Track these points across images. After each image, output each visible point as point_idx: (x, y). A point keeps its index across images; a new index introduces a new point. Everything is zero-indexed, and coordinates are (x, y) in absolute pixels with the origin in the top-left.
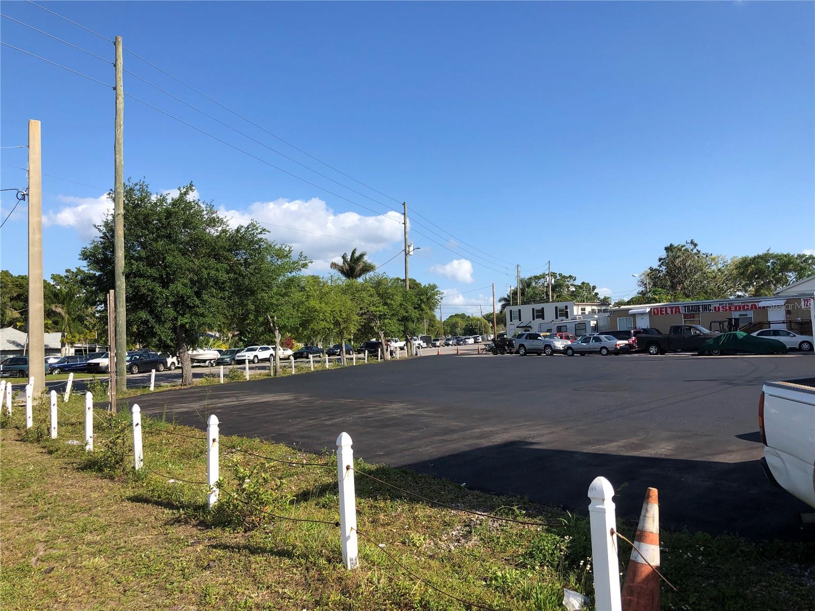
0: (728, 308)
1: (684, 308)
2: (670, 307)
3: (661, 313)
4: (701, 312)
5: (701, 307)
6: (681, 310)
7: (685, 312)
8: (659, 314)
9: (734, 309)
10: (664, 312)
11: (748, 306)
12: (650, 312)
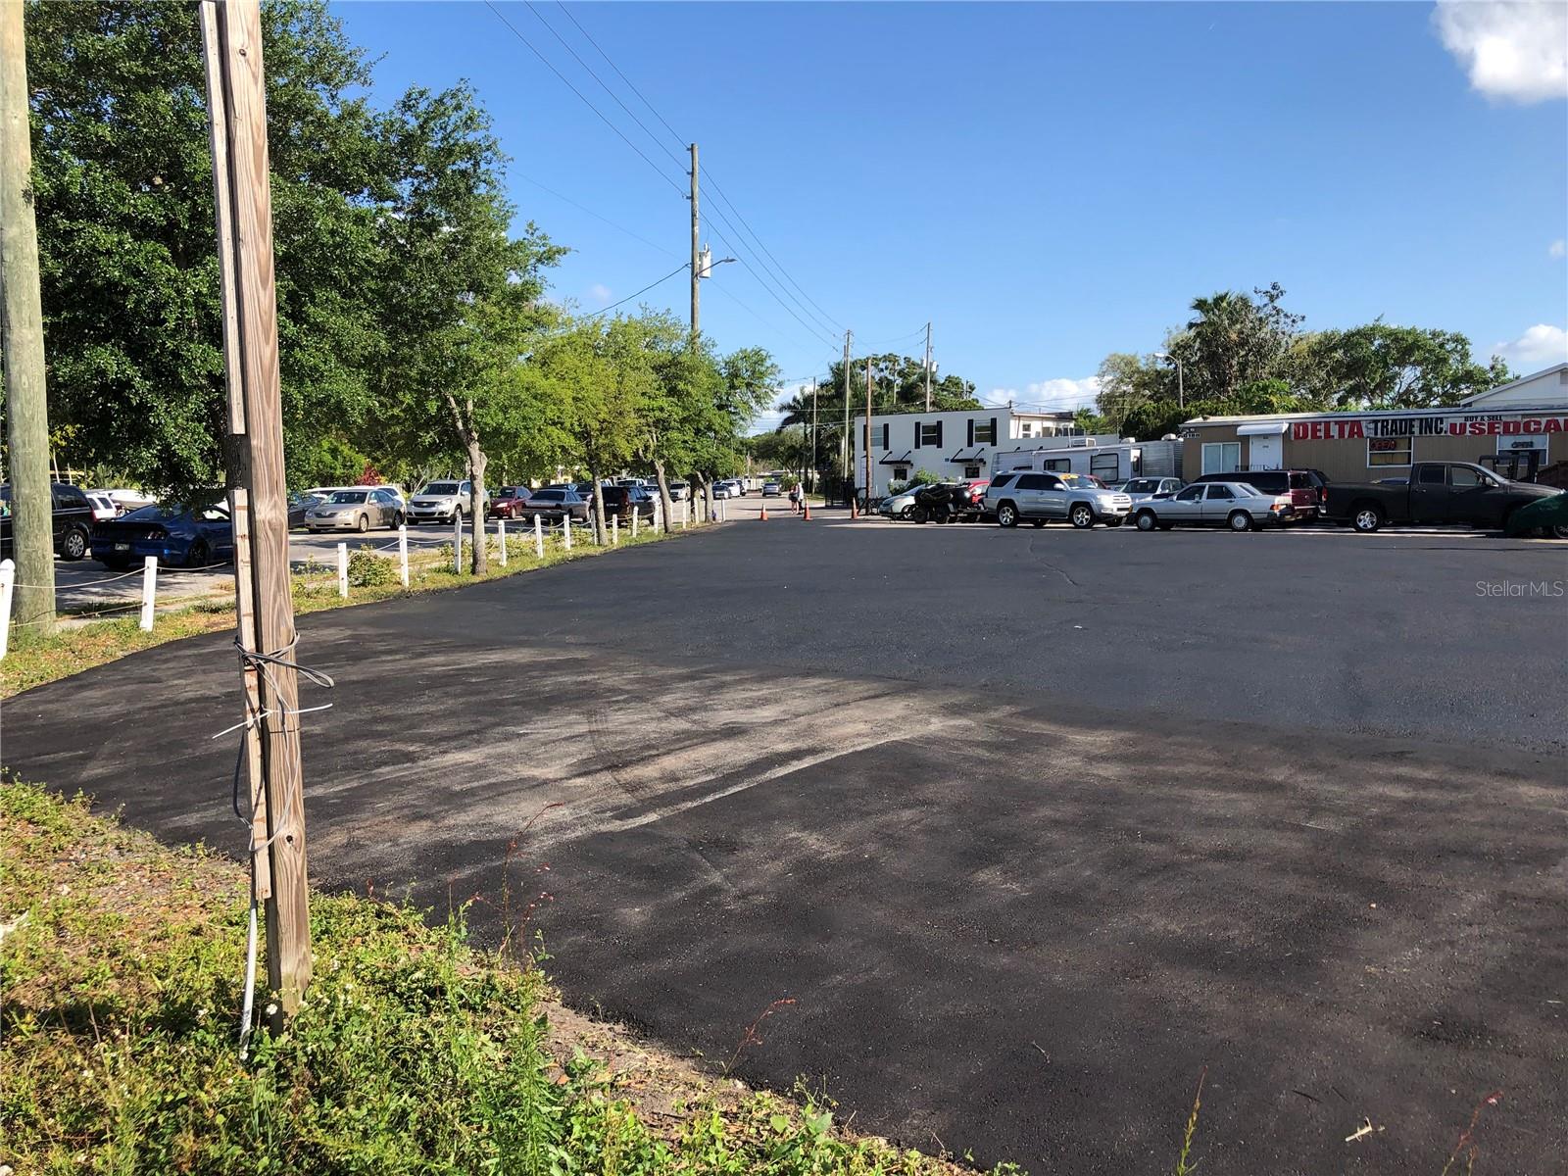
0: (1486, 428)
1: (1372, 426)
2: (1336, 423)
3: (1314, 436)
4: (1417, 433)
5: (1416, 424)
6: (1364, 430)
7: (1376, 433)
8: (1310, 437)
9: (1501, 430)
10: (1322, 434)
11: (1539, 423)
12: (1286, 435)
